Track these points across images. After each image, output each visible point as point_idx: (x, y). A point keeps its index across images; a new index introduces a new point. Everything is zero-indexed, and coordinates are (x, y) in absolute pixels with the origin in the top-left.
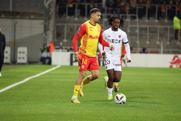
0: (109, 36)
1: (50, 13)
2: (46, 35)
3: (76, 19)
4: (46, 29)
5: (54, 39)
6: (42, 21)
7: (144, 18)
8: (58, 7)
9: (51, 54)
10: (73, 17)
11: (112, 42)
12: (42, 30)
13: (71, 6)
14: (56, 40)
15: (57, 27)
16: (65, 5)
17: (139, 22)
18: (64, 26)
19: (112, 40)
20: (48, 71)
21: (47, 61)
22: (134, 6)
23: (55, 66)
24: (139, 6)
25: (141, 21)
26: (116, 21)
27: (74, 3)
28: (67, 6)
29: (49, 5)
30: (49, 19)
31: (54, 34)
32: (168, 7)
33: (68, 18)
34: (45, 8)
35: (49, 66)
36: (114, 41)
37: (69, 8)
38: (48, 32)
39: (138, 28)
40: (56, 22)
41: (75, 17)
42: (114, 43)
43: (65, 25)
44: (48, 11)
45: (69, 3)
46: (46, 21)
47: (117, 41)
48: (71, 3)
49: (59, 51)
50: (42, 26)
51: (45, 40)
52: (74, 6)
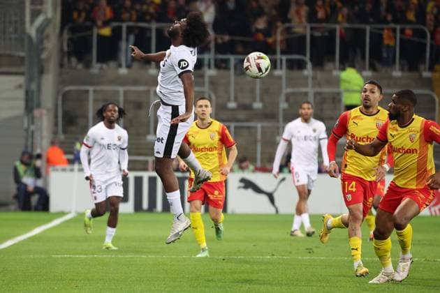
1: (44, 56)
2: (32, 120)
3: (123, 71)
4: (31, 103)
5: (55, 133)
6: (20, 80)
7: (329, 66)
8: (66, 36)
10: (112, 64)
12: (18, 107)
13: (106, 32)
14: (62, 137)
15: (66, 97)
17: (314, 78)
18: (87, 92)
20: (37, 231)
21: (34, 199)
22: (299, 30)
23: (62, 214)
24: (312, 29)
25: (319, 75)
27: (115, 24)
28: (95, 31)
29: (41, 30)
30: (42, 72)
31: (56, 117)
32: (402, 31)
33: (96, 68)
34: (30, 38)
35: (41, 215)
37: (101, 38)
38: (36, 112)
39: (311, 98)
40: (61, 82)
41: (120, 66)
43: (91, 89)
44: (36, 48)
45: (100, 23)
46: (30, 80)
48: (106, 24)
49: (72, 170)
50: (21, 94)
51: (30, 136)
52: (117, 32)
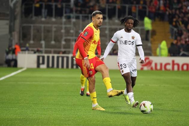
0: (121, 37)
1: (16, 13)
2: (11, 36)
3: (43, 19)
4: (11, 30)
5: (19, 40)
6: (8, 22)
7: (114, 19)
8: (23, 6)
9: (16, 56)
10: (40, 17)
11: (125, 44)
12: (7, 31)
13: (38, 5)
14: (22, 42)
15: (23, 28)
16: (32, 4)
17: (109, 23)
18: (30, 27)
19: (125, 41)
20: (13, 74)
21: (13, 63)
22: (103, 6)
23: (21, 68)
24: (109, 6)
25: (111, 22)
26: (129, 22)
27: (41, 3)
28: (34, 5)
29: (15, 5)
30: (15, 19)
32: (139, 7)
33: (34, 18)
34: (11, 8)
35: (15, 69)
36: (126, 42)
38: (13, 33)
39: (108, 29)
40: (22, 22)
41: (42, 17)
42: (127, 44)
43: (32, 25)
44: (13, 10)
46: (11, 21)
47: (130, 43)
49: (25, 53)
50: (8, 27)
51: (11, 41)
52: (41, 6)
